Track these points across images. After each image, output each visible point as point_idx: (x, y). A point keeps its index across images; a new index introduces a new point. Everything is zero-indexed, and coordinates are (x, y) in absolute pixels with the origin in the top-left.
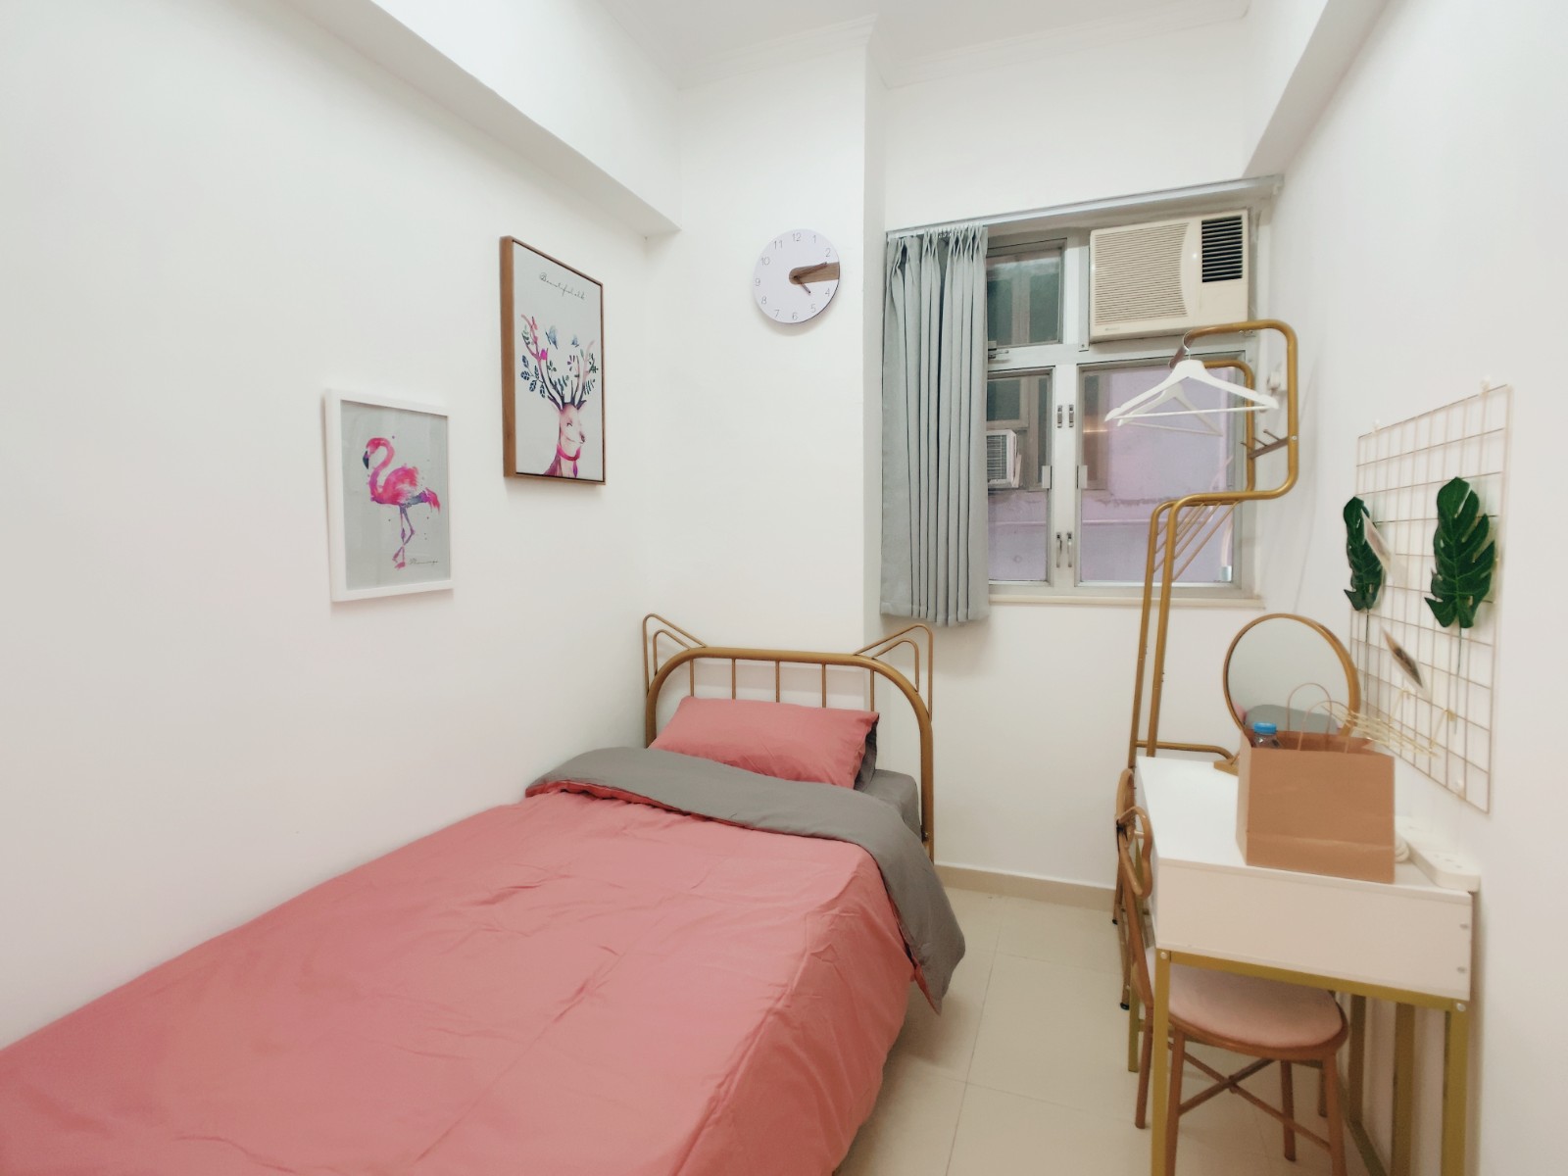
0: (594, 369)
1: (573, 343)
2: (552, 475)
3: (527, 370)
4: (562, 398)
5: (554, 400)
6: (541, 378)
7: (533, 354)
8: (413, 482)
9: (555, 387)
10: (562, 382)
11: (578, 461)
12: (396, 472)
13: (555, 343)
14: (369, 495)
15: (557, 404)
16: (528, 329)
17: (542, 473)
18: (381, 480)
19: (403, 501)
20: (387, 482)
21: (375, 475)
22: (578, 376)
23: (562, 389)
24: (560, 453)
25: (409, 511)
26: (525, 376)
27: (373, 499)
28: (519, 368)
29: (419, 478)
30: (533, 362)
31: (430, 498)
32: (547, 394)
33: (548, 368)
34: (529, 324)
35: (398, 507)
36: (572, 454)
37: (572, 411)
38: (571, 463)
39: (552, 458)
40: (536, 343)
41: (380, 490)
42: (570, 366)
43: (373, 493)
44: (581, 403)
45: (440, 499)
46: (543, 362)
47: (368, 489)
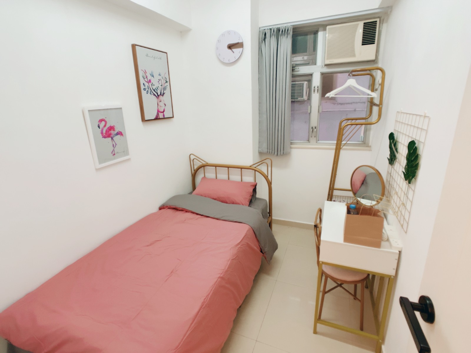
0: (167, 82)
1: (159, 75)
2: (157, 118)
3: (145, 87)
4: (157, 94)
5: (155, 95)
6: (150, 89)
7: (146, 82)
8: (114, 130)
9: (154, 91)
10: (157, 89)
11: (164, 113)
12: (108, 128)
13: (153, 76)
14: (101, 137)
15: (156, 96)
16: (144, 74)
17: (153, 119)
18: (104, 131)
19: (112, 136)
20: (106, 131)
21: (102, 130)
22: (162, 85)
23: (157, 91)
24: (158, 111)
25: (114, 138)
26: (145, 89)
27: (103, 137)
28: (142, 87)
29: (116, 128)
30: (146, 84)
31: (120, 133)
32: (152, 93)
33: (152, 85)
34: (144, 72)
35: (110, 139)
36: (162, 111)
37: (161, 97)
38: (162, 114)
39: (156, 114)
40: (147, 78)
41: (104, 134)
42: (159, 83)
43: (102, 135)
44: (164, 94)
45: (123, 133)
46: (150, 84)
47: (101, 135)
